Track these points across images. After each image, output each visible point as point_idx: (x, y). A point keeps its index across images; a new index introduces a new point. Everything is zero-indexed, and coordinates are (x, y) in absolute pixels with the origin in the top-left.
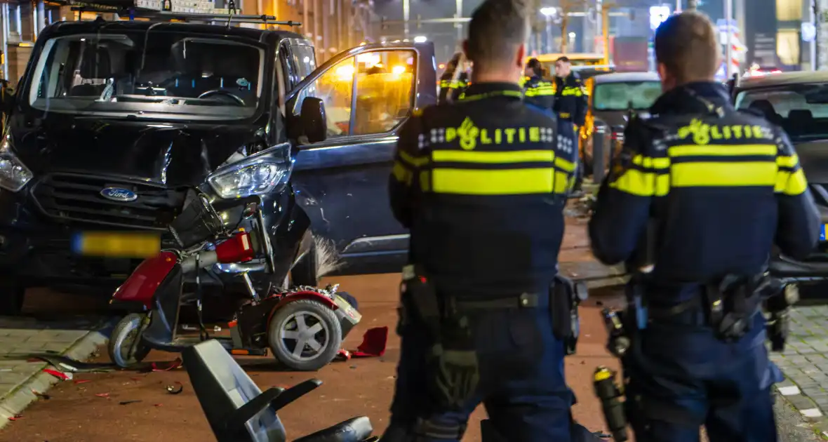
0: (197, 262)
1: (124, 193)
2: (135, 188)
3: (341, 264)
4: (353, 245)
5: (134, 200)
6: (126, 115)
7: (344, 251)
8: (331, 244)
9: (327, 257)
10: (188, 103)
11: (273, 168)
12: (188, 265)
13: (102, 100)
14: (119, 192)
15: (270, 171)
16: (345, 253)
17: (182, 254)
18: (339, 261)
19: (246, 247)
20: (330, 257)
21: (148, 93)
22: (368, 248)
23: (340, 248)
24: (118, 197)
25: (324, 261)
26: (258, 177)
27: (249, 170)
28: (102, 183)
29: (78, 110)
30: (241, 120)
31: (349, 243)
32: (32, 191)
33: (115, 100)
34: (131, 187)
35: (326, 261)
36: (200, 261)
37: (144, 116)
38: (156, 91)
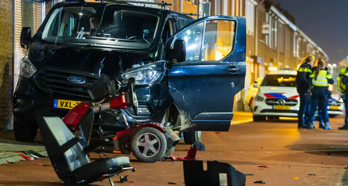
0: (100, 108)
1: (78, 80)
2: (85, 78)
3: (193, 125)
4: (199, 116)
5: (84, 84)
6: (86, 44)
7: (194, 118)
8: (188, 114)
9: (186, 121)
10: (119, 41)
11: (155, 72)
12: (96, 109)
13: (78, 38)
14: (77, 79)
15: (153, 73)
16: (195, 119)
17: (94, 104)
18: (192, 123)
19: (124, 101)
20: (187, 120)
21: (102, 36)
22: (207, 118)
23: (193, 117)
24: (76, 82)
25: (184, 122)
26: (147, 76)
27: (143, 72)
28: (69, 75)
29: (64, 41)
30: (143, 49)
31: (197, 114)
32: (34, 77)
33: (84, 38)
34: (82, 77)
35: (185, 123)
36: (102, 108)
37: (96, 45)
38: (105, 35)
